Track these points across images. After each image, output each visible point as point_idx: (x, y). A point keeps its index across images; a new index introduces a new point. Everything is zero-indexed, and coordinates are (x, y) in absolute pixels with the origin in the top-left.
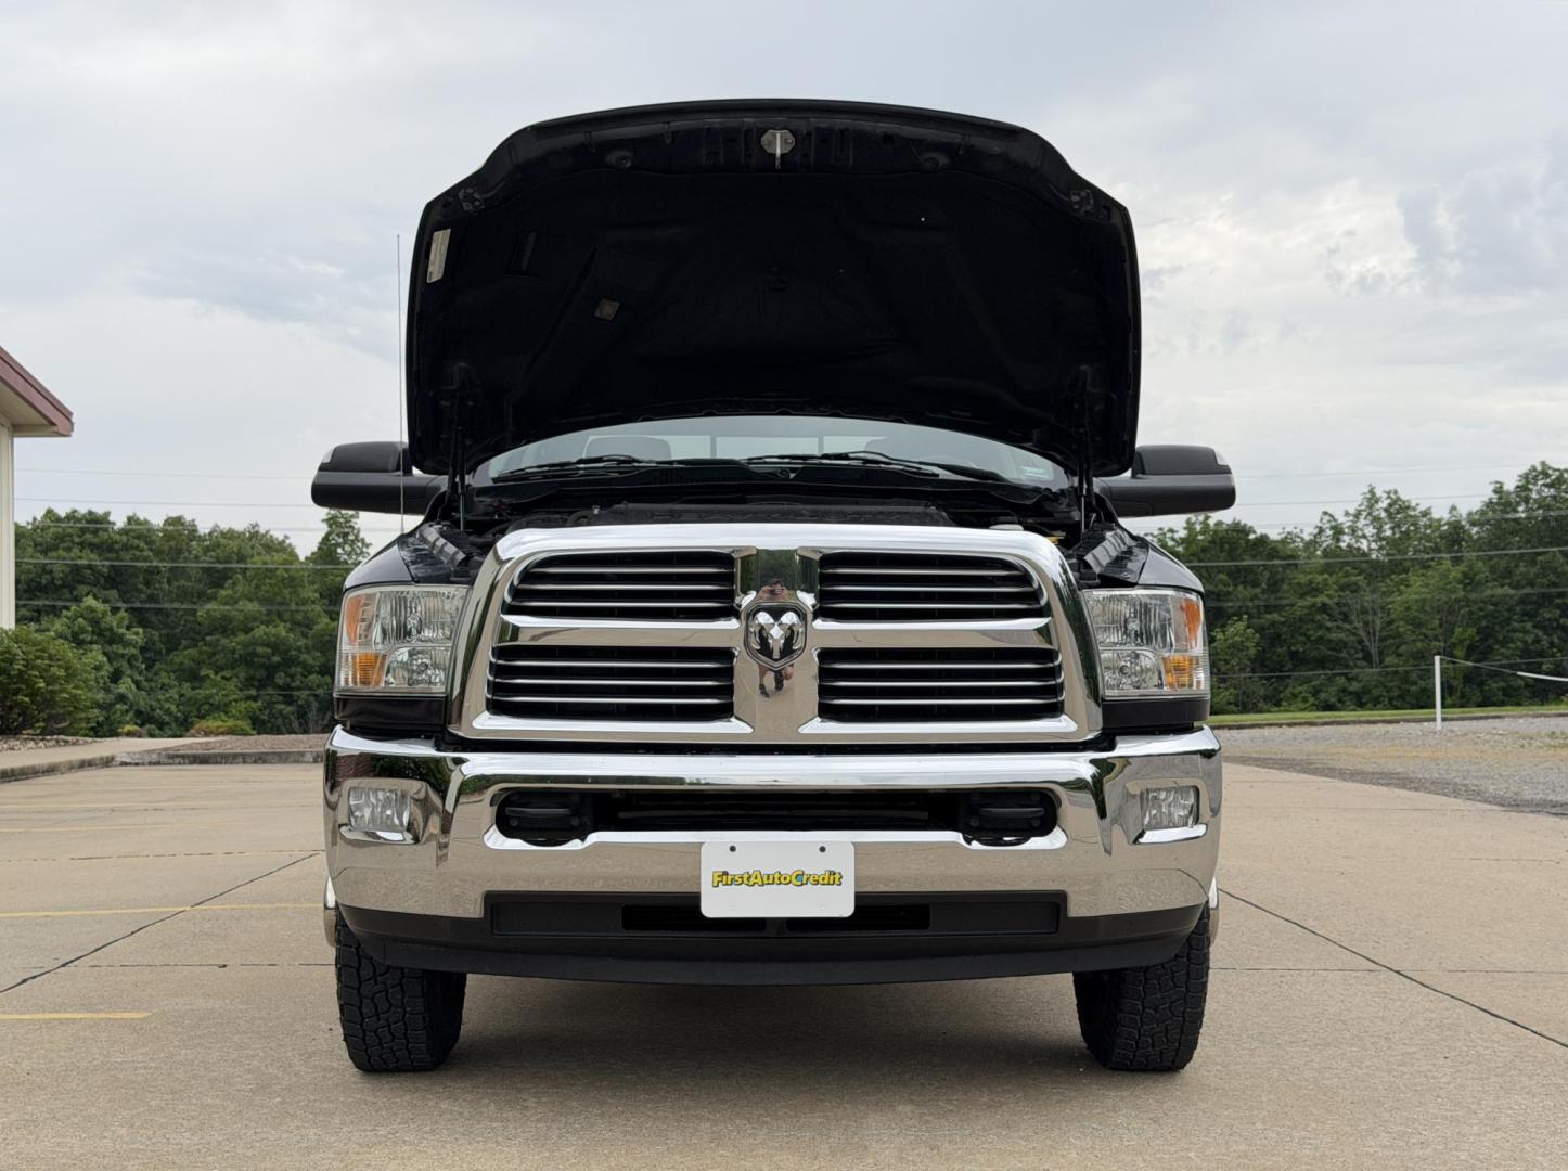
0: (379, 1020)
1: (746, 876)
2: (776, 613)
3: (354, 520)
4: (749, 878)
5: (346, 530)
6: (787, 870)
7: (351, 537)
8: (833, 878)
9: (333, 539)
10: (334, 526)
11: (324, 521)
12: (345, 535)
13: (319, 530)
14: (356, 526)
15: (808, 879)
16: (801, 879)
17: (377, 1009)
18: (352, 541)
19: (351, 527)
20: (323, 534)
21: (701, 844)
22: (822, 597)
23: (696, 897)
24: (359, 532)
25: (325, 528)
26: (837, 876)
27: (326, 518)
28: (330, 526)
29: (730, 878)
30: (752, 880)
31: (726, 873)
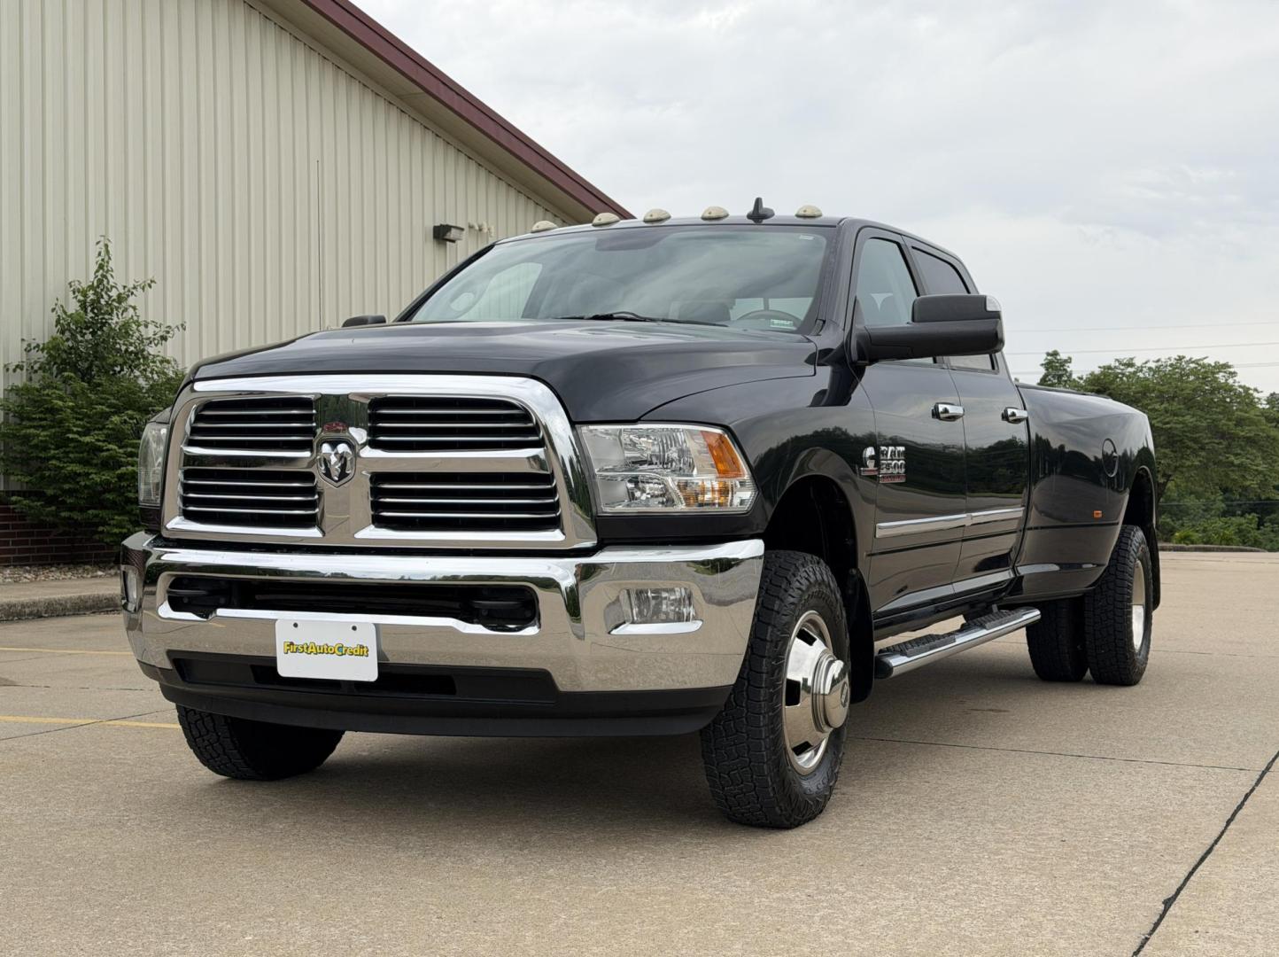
0: (204, 740)
1: (305, 647)
2: (334, 444)
3: (1067, 365)
4: (307, 648)
5: (1060, 373)
6: (333, 643)
7: (1065, 378)
8: (362, 651)
9: (1050, 380)
10: (1050, 370)
11: (1042, 365)
12: (1060, 377)
13: (1038, 373)
14: (1069, 370)
15: (346, 650)
16: (342, 650)
17: (200, 733)
18: (1065, 381)
19: (1065, 370)
20: (1041, 376)
21: (276, 620)
22: (373, 432)
23: (274, 660)
24: (1071, 375)
25: (1043, 371)
26: (365, 649)
27: (1044, 362)
28: (1047, 369)
29: (295, 647)
30: (310, 650)
31: (292, 644)
